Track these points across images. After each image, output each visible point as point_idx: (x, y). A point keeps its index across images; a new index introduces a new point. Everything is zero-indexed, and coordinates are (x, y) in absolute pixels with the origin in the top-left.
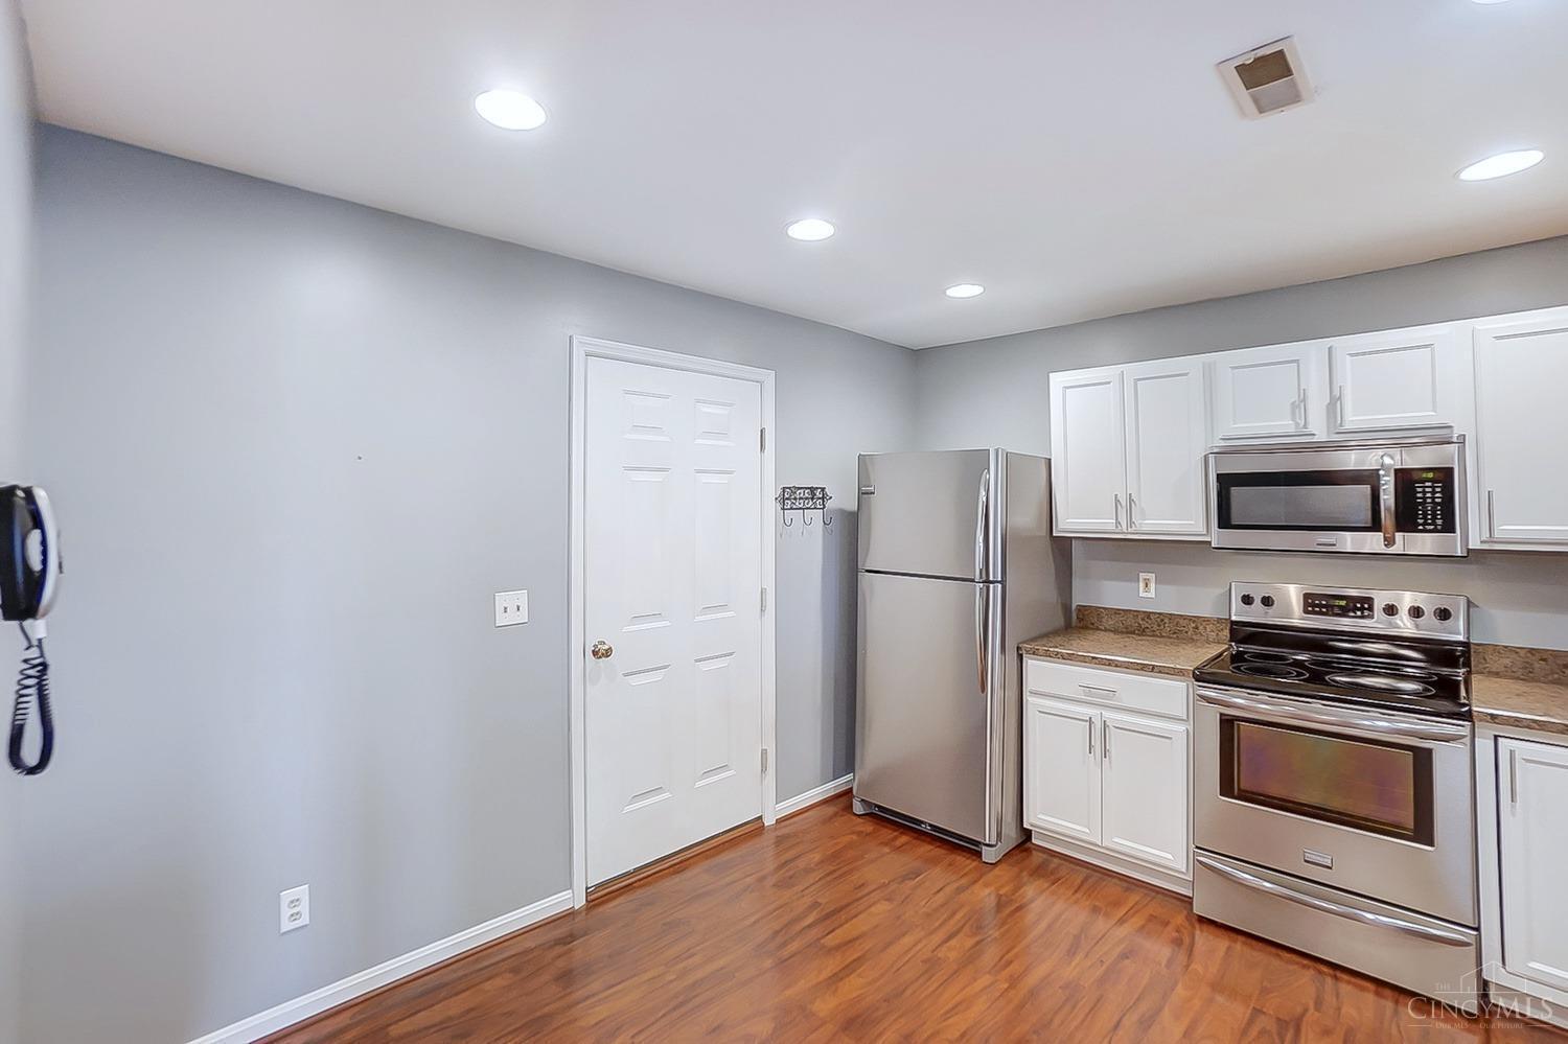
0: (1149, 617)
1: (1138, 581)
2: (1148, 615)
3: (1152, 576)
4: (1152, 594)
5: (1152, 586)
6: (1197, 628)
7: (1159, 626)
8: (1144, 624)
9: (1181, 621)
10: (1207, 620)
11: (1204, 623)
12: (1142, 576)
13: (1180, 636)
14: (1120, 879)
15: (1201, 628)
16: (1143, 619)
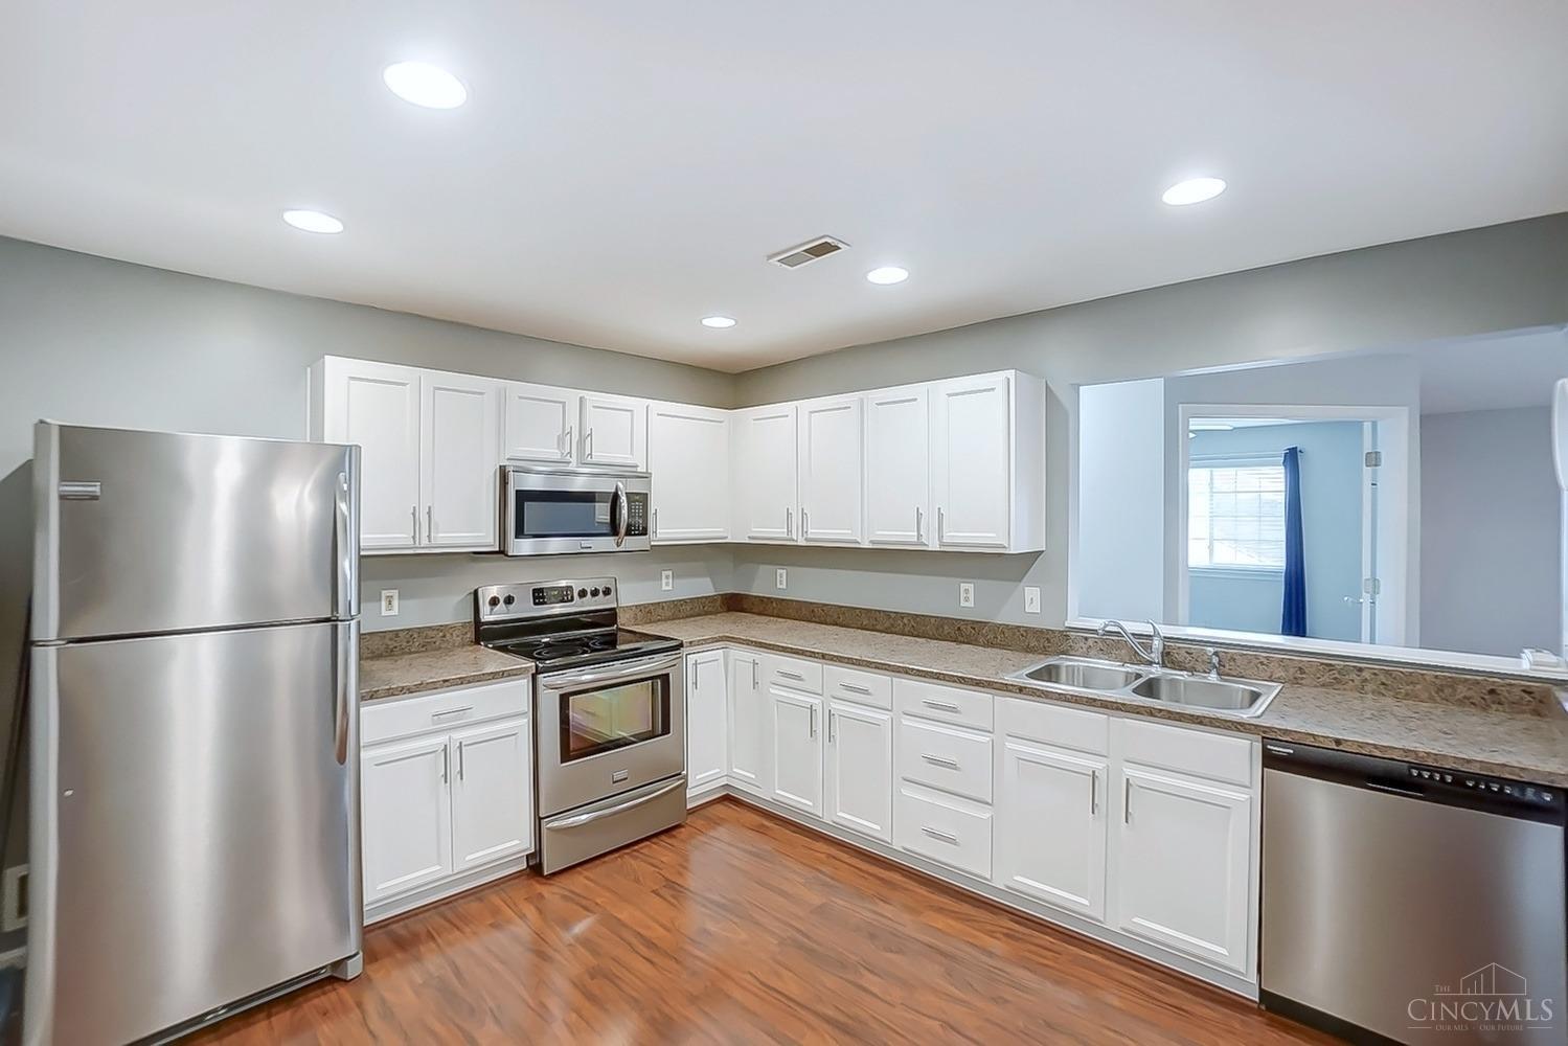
0: (397, 636)
1: (380, 600)
2: (396, 633)
3: (395, 593)
4: (395, 611)
5: (395, 603)
6: (444, 636)
7: (408, 642)
8: (392, 644)
9: (430, 633)
10: (453, 627)
11: (451, 631)
12: (385, 593)
13: (429, 647)
14: (462, 898)
15: (448, 635)
16: (391, 639)
